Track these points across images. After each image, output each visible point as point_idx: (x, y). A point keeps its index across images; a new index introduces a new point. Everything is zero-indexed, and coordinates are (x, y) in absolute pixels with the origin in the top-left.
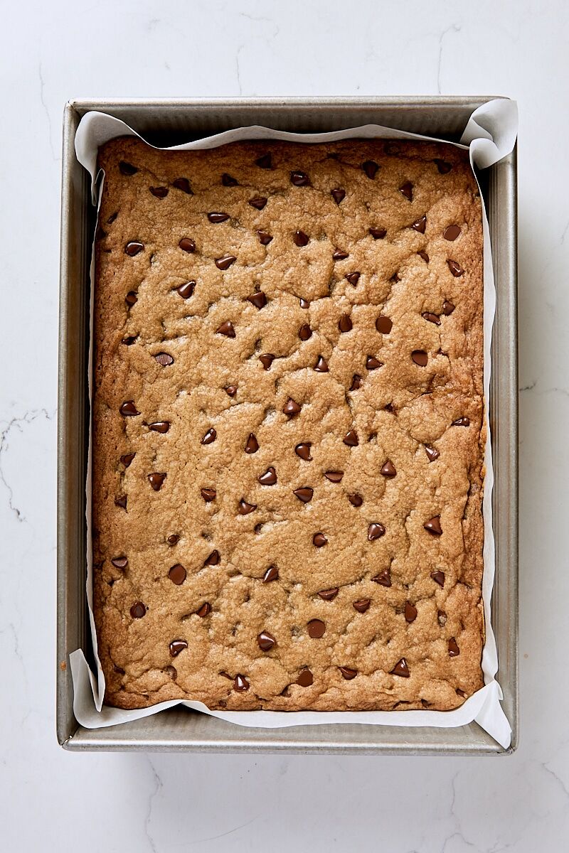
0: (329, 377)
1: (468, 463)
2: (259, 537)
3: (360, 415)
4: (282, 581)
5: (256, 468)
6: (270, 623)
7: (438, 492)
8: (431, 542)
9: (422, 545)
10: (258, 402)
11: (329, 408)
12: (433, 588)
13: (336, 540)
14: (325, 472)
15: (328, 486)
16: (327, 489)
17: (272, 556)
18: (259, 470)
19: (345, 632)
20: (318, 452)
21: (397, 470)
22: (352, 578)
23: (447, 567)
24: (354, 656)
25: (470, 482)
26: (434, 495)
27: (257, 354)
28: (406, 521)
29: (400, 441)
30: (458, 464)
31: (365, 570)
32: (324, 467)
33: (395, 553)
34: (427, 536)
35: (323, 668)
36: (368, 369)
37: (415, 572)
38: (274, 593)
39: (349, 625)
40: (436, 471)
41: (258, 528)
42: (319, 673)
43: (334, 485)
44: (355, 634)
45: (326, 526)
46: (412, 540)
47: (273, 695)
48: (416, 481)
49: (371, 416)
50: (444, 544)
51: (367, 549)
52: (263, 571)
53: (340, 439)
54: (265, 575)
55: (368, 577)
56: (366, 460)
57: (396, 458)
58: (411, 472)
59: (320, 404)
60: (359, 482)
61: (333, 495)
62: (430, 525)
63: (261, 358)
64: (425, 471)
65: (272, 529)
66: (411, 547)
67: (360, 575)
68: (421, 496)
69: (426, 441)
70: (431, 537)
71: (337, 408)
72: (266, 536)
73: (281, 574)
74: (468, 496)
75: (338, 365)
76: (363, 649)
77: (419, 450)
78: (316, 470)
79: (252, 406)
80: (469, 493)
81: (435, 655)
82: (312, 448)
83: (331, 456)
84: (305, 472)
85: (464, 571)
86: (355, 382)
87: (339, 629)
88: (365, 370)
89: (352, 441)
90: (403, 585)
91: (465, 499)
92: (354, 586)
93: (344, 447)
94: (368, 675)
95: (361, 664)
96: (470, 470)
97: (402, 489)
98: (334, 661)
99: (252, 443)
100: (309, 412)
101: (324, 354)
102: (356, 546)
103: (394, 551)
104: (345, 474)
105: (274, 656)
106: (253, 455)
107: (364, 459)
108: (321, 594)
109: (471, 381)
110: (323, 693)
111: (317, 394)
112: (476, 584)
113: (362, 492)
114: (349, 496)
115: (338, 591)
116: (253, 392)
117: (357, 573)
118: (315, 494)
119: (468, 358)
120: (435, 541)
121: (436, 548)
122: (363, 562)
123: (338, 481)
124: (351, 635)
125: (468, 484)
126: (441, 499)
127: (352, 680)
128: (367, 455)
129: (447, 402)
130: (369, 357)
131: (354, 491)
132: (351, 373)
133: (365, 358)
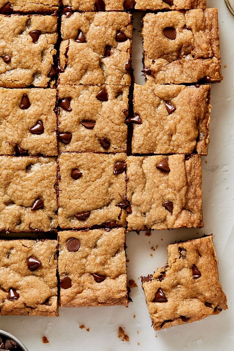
0: (86, 46)
1: (197, 115)
2: (29, 175)
3: (111, 77)
4: (47, 209)
5: (28, 120)
6: (37, 249)
7: (174, 138)
8: (162, 179)
9: (155, 181)
10: (28, 68)
11: (86, 71)
12: (165, 214)
13: (88, 174)
14: (81, 121)
15: (83, 131)
16: (83, 134)
17: (39, 189)
18: (30, 122)
19: (95, 246)
20: (76, 104)
21: (143, 120)
22: (101, 204)
23: (174, 197)
24: (103, 264)
25: (199, 131)
26: (170, 141)
27: (28, 30)
28: (142, 163)
29: (146, 97)
30: (189, 117)
31: (111, 197)
32: (81, 116)
33: (135, 188)
34: (158, 173)
35: (80, 274)
36: (117, 41)
37: (150, 203)
38: (40, 218)
39: (99, 241)
40: (172, 121)
41: (28, 168)
42: (76, 278)
43: (88, 131)
44: (104, 248)
45: (81, 162)
46: (147, 178)
47: (38, 303)
48: (157, 129)
49: (118, 77)
50: (171, 179)
51: (112, 181)
52: (32, 201)
53: (94, 95)
54: (33, 204)
55: (114, 203)
56: (114, 112)
57: (142, 111)
58: (153, 122)
59: (79, 68)
60: (107, 129)
61: (87, 138)
62: (161, 165)
63: (31, 33)
64: (164, 122)
65: (40, 169)
66: (147, 184)
67: (107, 202)
68: (160, 141)
69: (166, 99)
70: (162, 175)
71: (92, 71)
72: (35, 174)
73: (46, 204)
74: (197, 142)
75: (94, 37)
76: (110, 259)
77: (161, 105)
78: (74, 119)
79: (23, 71)
80: (198, 139)
81: (183, 281)
82: (72, 102)
83: (86, 108)
84: (65, 120)
85: (187, 200)
86: (107, 51)
87: (91, 244)
88: (115, 42)
89: (103, 97)
90: (141, 213)
91: (194, 143)
92: (102, 210)
93: (97, 102)
94: (114, 279)
95: (108, 270)
96: (199, 121)
97: (146, 135)
98: (88, 268)
99: (25, 100)
100: (70, 74)
101: (83, 29)
102: (104, 179)
103: (134, 186)
104: (97, 123)
105: (39, 274)
106: (26, 111)
107: (112, 111)
108: (76, 215)
109: (210, 49)
110: (80, 293)
111: (77, 60)
112: (197, 210)
113: (110, 137)
114: (99, 140)
115: (90, 214)
116: (24, 60)
117: (105, 200)
118: (73, 138)
119: (207, 31)
120: (165, 178)
121: (165, 183)
122: (109, 192)
123: (92, 128)
124: (100, 248)
125: (197, 132)
126: (176, 143)
127: (102, 283)
128: (114, 108)
129: (193, 65)
130: (118, 31)
131: (104, 135)
132: (104, 44)
133: (114, 32)
